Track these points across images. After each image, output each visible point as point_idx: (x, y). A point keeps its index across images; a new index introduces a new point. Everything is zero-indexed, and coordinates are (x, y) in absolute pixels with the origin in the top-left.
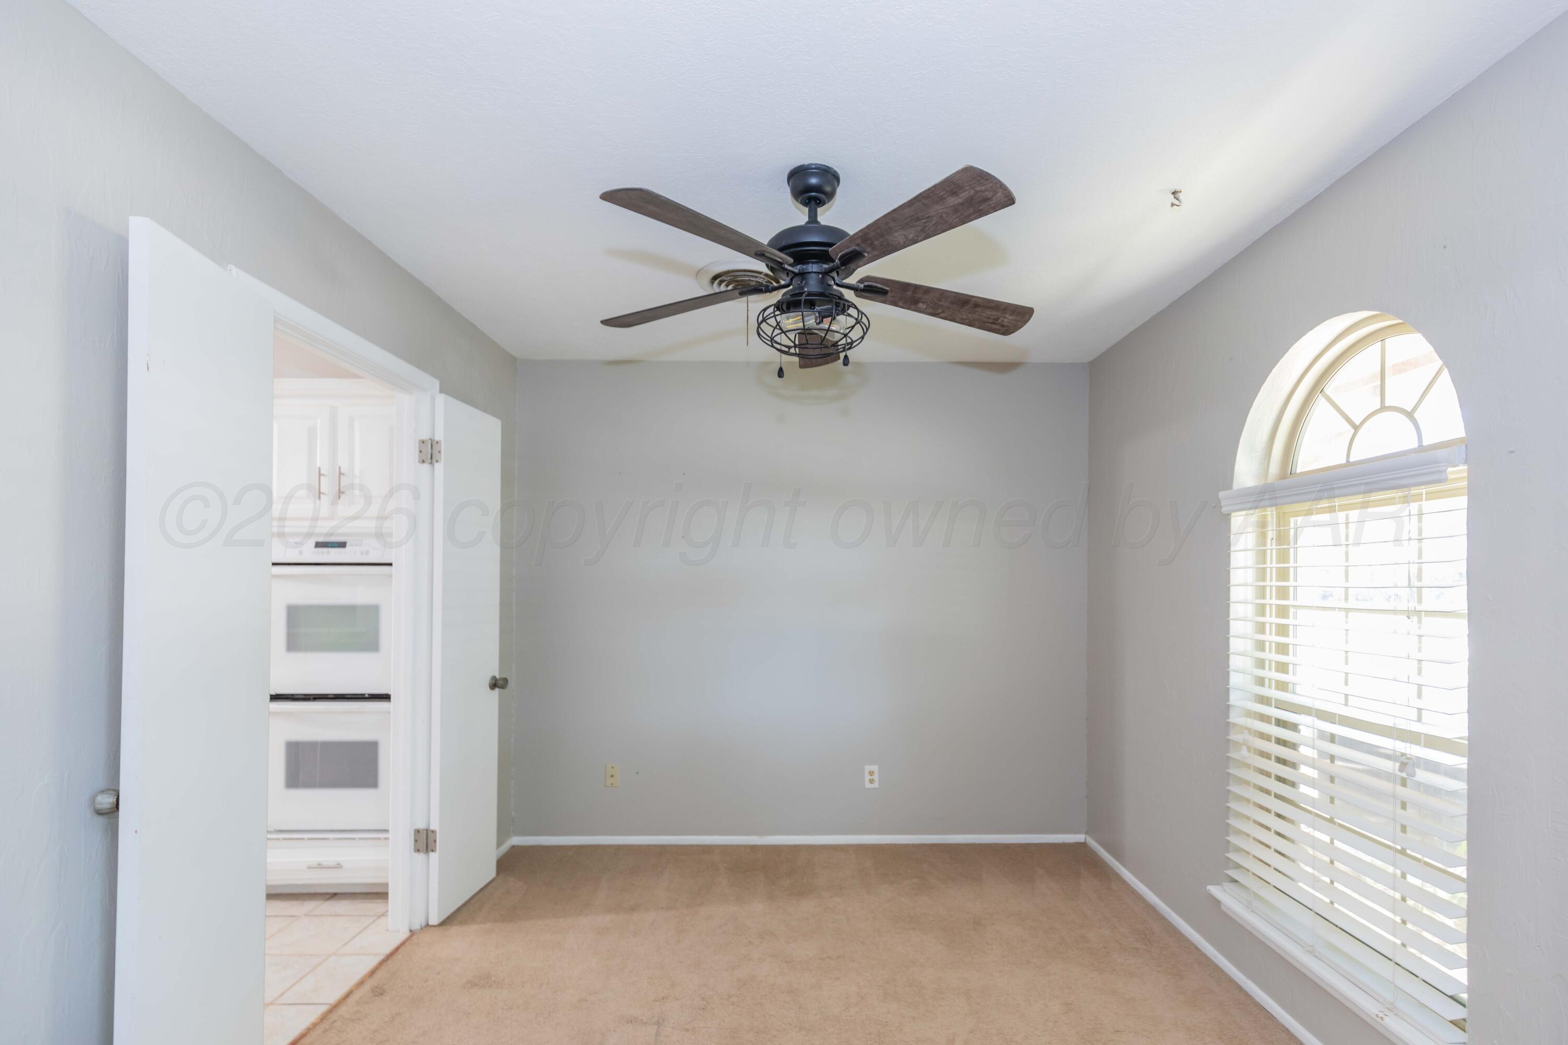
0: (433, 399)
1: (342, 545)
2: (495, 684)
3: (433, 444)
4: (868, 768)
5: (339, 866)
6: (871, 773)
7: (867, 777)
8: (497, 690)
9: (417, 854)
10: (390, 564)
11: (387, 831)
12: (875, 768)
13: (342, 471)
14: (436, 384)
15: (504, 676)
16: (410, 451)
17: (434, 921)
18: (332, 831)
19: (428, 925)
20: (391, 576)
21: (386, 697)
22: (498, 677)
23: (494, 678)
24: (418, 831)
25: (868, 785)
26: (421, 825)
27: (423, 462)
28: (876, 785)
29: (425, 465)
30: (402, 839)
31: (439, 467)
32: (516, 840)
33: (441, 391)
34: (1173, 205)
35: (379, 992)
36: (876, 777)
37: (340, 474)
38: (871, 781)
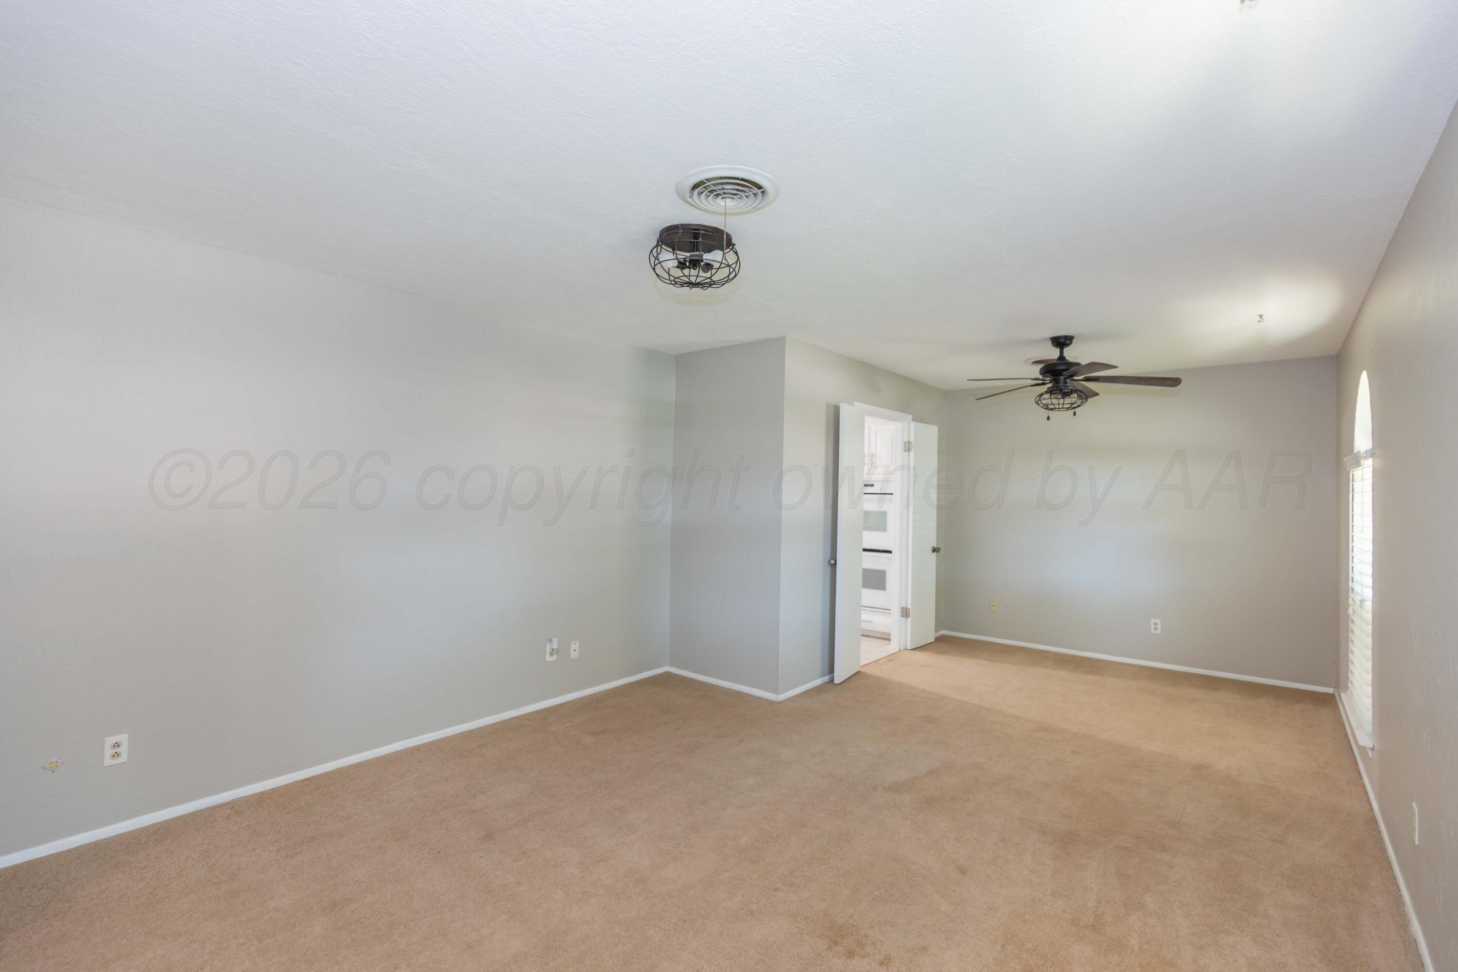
0: (910, 423)
1: (872, 485)
2: (934, 550)
3: (909, 442)
4: (1153, 621)
5: (871, 622)
6: (1156, 624)
7: (1153, 626)
8: (935, 553)
9: (902, 618)
10: (892, 494)
11: (890, 610)
12: (1158, 621)
13: (873, 454)
14: (910, 417)
15: (938, 547)
16: (900, 447)
17: (909, 647)
18: (868, 607)
19: (906, 649)
20: (892, 499)
21: (890, 552)
22: (936, 547)
23: (934, 547)
24: (903, 608)
25: (1153, 631)
26: (904, 606)
27: (906, 451)
28: (1159, 631)
29: (906, 453)
30: (896, 612)
31: (912, 453)
32: (944, 632)
33: (913, 421)
34: (1259, 322)
35: (891, 660)
36: (1159, 627)
37: (872, 455)
38: (1156, 629)
